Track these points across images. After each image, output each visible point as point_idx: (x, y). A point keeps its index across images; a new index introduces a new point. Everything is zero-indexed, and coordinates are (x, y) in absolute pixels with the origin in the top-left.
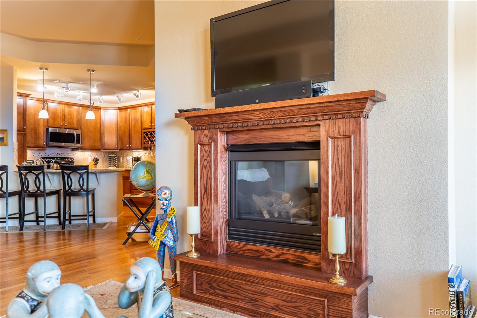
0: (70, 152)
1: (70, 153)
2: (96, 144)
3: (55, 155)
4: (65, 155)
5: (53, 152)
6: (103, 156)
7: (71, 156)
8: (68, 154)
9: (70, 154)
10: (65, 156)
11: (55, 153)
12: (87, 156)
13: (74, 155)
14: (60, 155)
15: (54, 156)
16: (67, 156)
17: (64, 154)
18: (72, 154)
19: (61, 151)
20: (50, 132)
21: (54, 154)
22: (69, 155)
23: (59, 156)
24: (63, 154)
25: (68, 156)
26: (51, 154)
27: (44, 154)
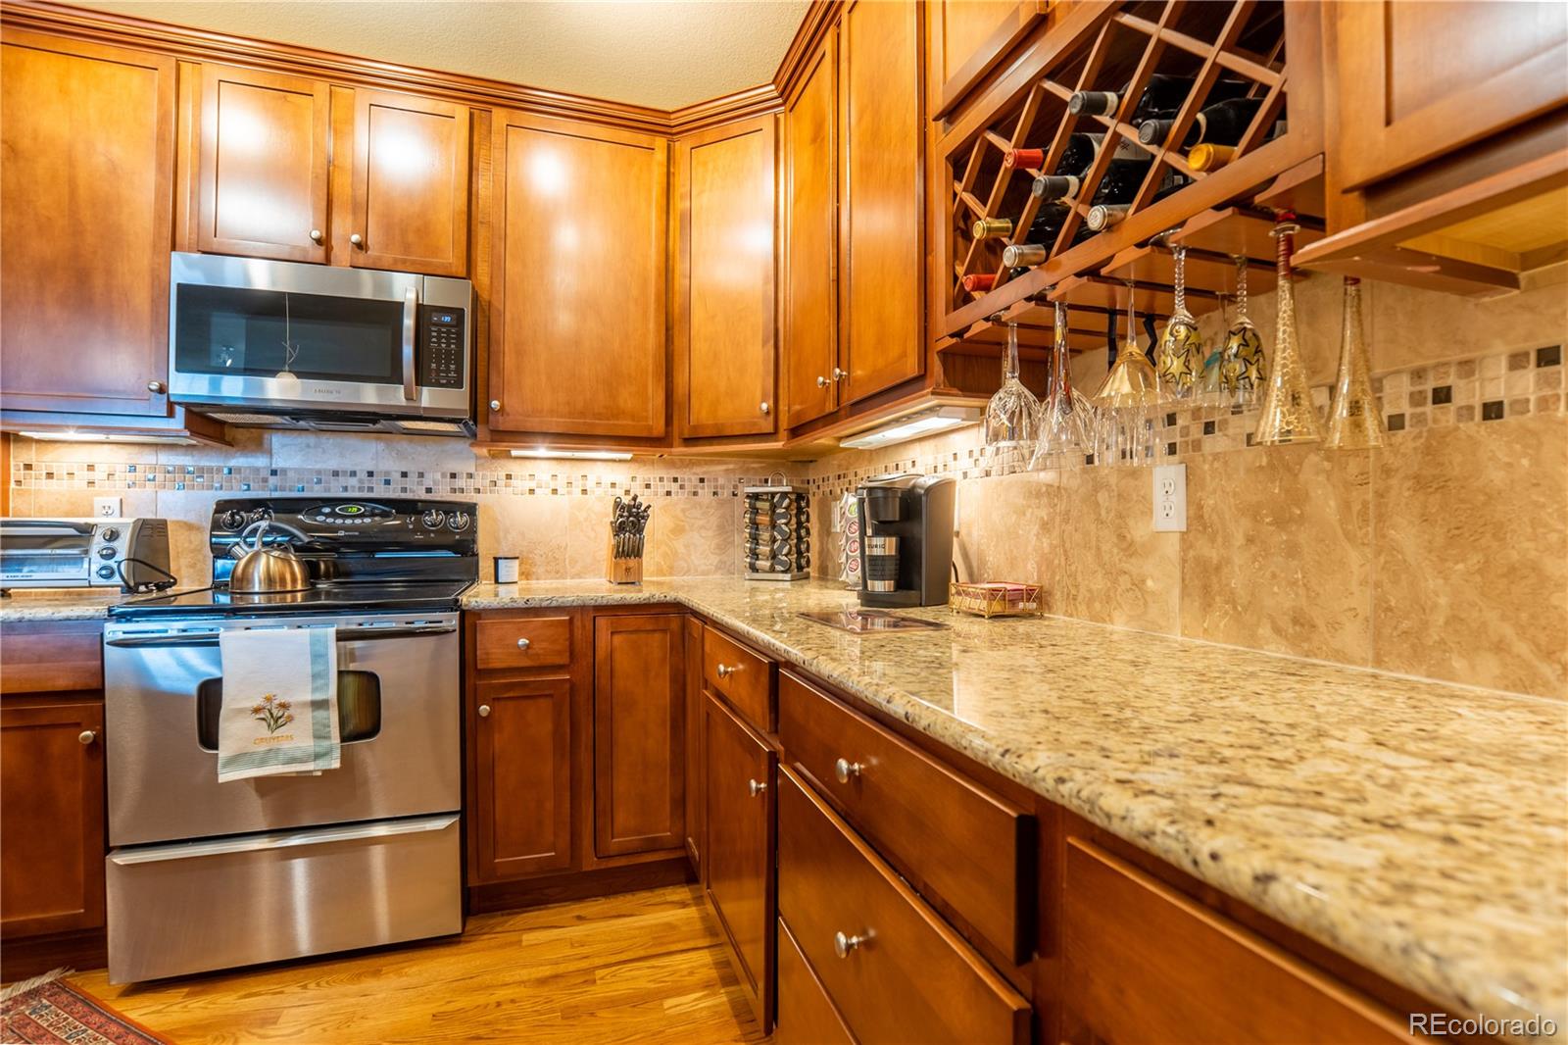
0: (463, 467)
1: (472, 470)
2: (627, 400)
3: (353, 482)
4: (428, 482)
5: (333, 464)
6: (726, 494)
7: (478, 491)
8: (453, 476)
9: (470, 476)
10: (429, 490)
11: (353, 474)
12: (599, 491)
13: (501, 482)
14: (387, 482)
15: (345, 489)
16: (442, 494)
17: (421, 475)
18: (478, 482)
19: (401, 455)
20: (179, 285)
21: (343, 481)
22: (460, 483)
23: (381, 492)
24: (413, 478)
25: (454, 491)
26: (319, 482)
27: (265, 480)
